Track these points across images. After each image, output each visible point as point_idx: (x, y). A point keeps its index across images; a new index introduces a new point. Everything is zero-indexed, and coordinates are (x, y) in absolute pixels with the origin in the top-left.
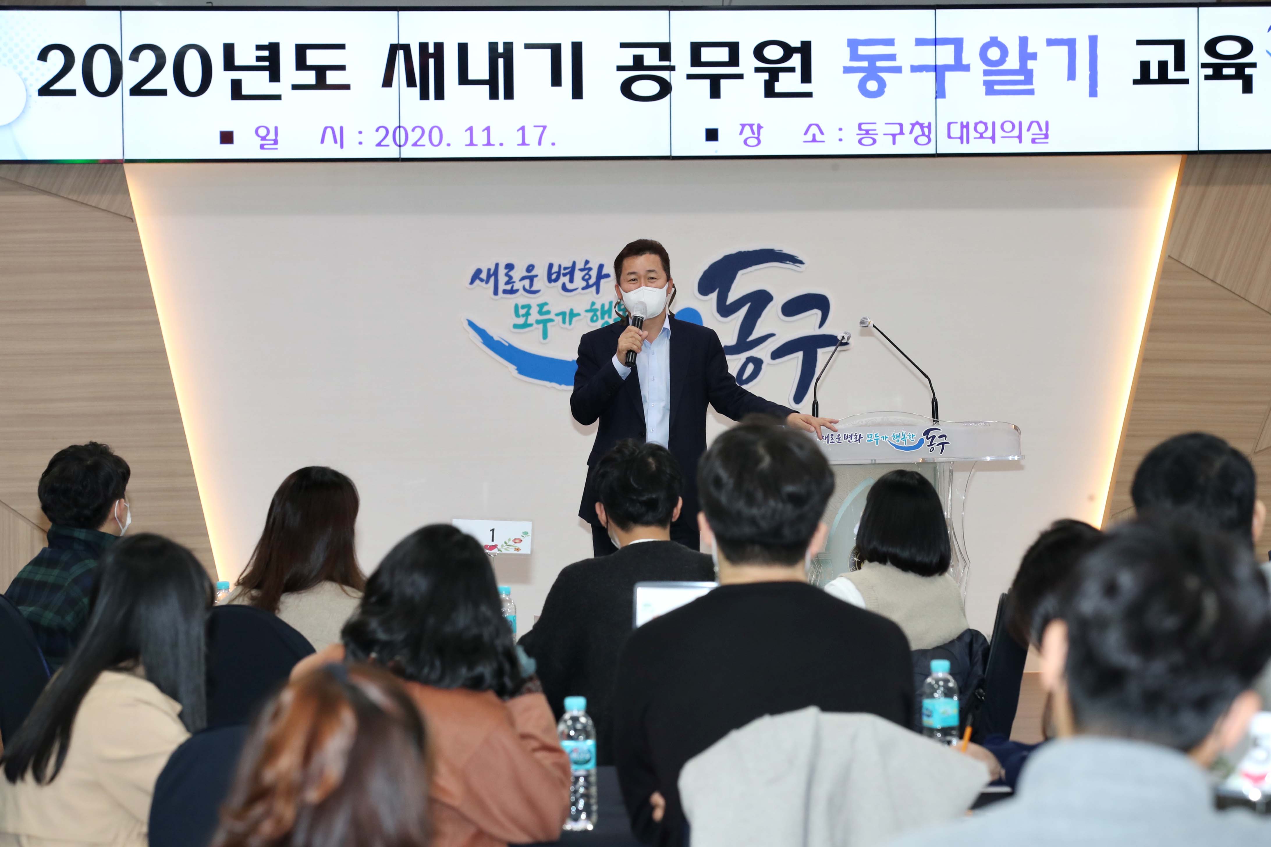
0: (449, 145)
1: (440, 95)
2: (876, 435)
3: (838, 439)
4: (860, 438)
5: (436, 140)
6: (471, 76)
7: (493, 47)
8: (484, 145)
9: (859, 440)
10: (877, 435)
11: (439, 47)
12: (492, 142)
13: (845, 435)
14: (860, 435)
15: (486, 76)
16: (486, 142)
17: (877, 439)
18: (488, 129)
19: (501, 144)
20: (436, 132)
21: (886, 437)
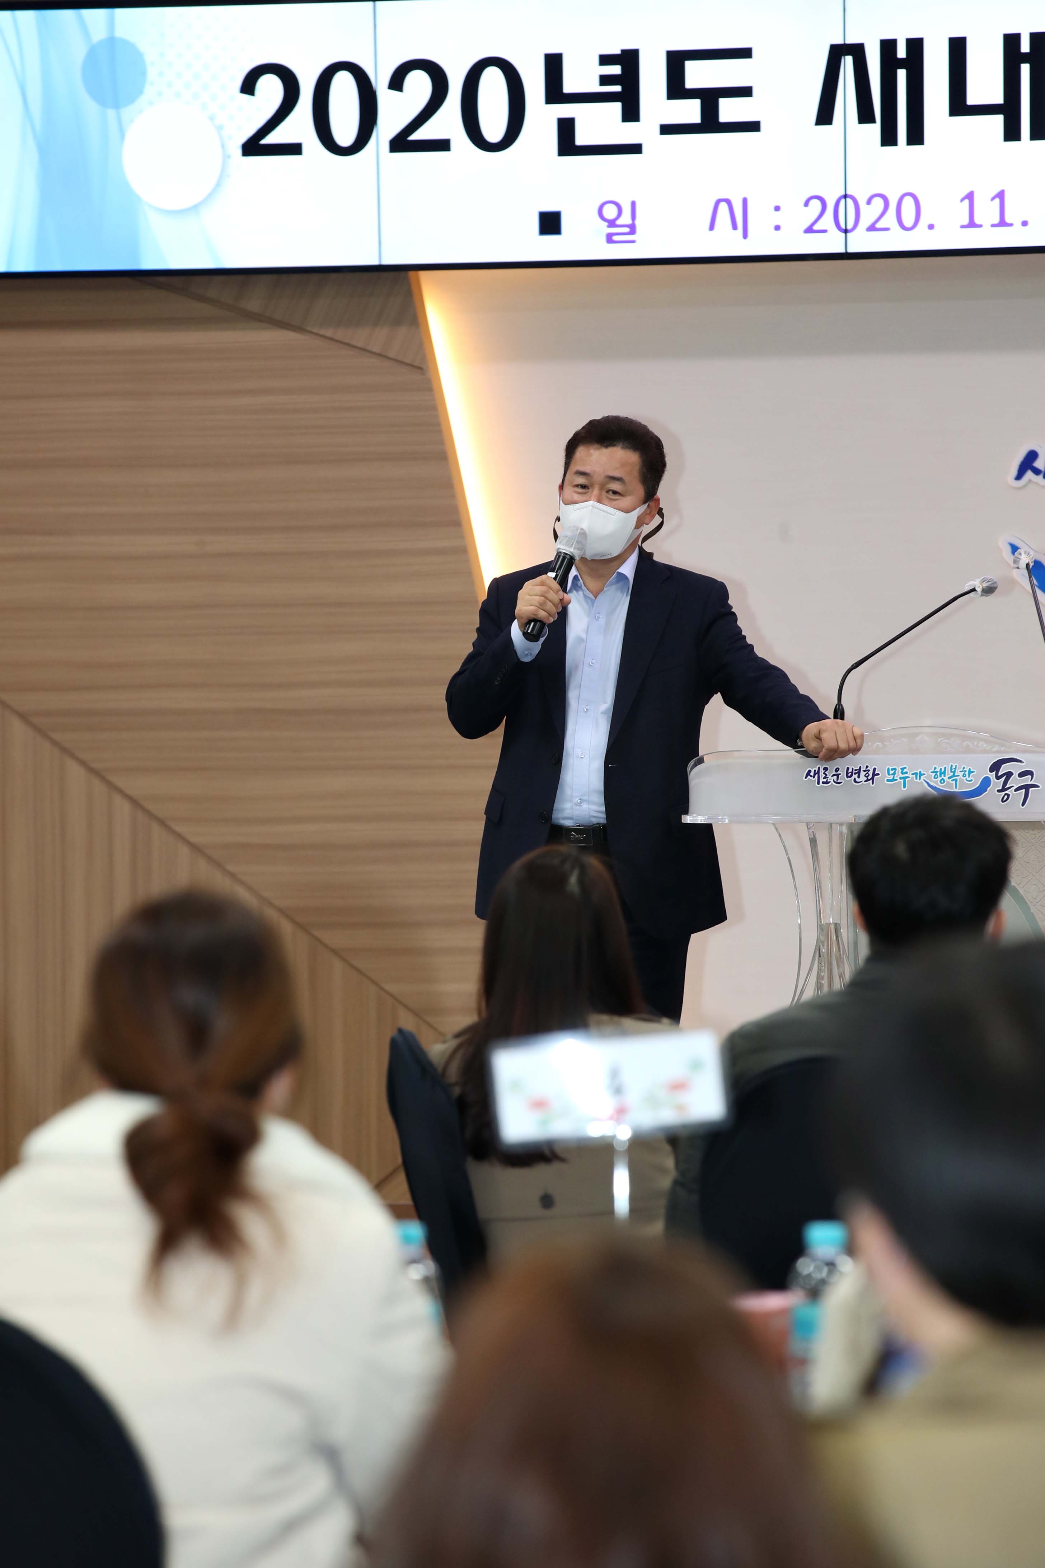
0: (931, 227)
1: (916, 136)
2: (903, 769)
3: (835, 777)
4: (874, 775)
5: (908, 218)
6: (972, 99)
7: (1011, 41)
8: (993, 226)
9: (872, 779)
10: (905, 770)
11: (916, 46)
12: (1008, 220)
13: (848, 769)
14: (875, 769)
15: (998, 98)
16: (997, 220)
17: (905, 778)
18: (1001, 195)
19: (1025, 223)
20: (908, 205)
21: (921, 775)
